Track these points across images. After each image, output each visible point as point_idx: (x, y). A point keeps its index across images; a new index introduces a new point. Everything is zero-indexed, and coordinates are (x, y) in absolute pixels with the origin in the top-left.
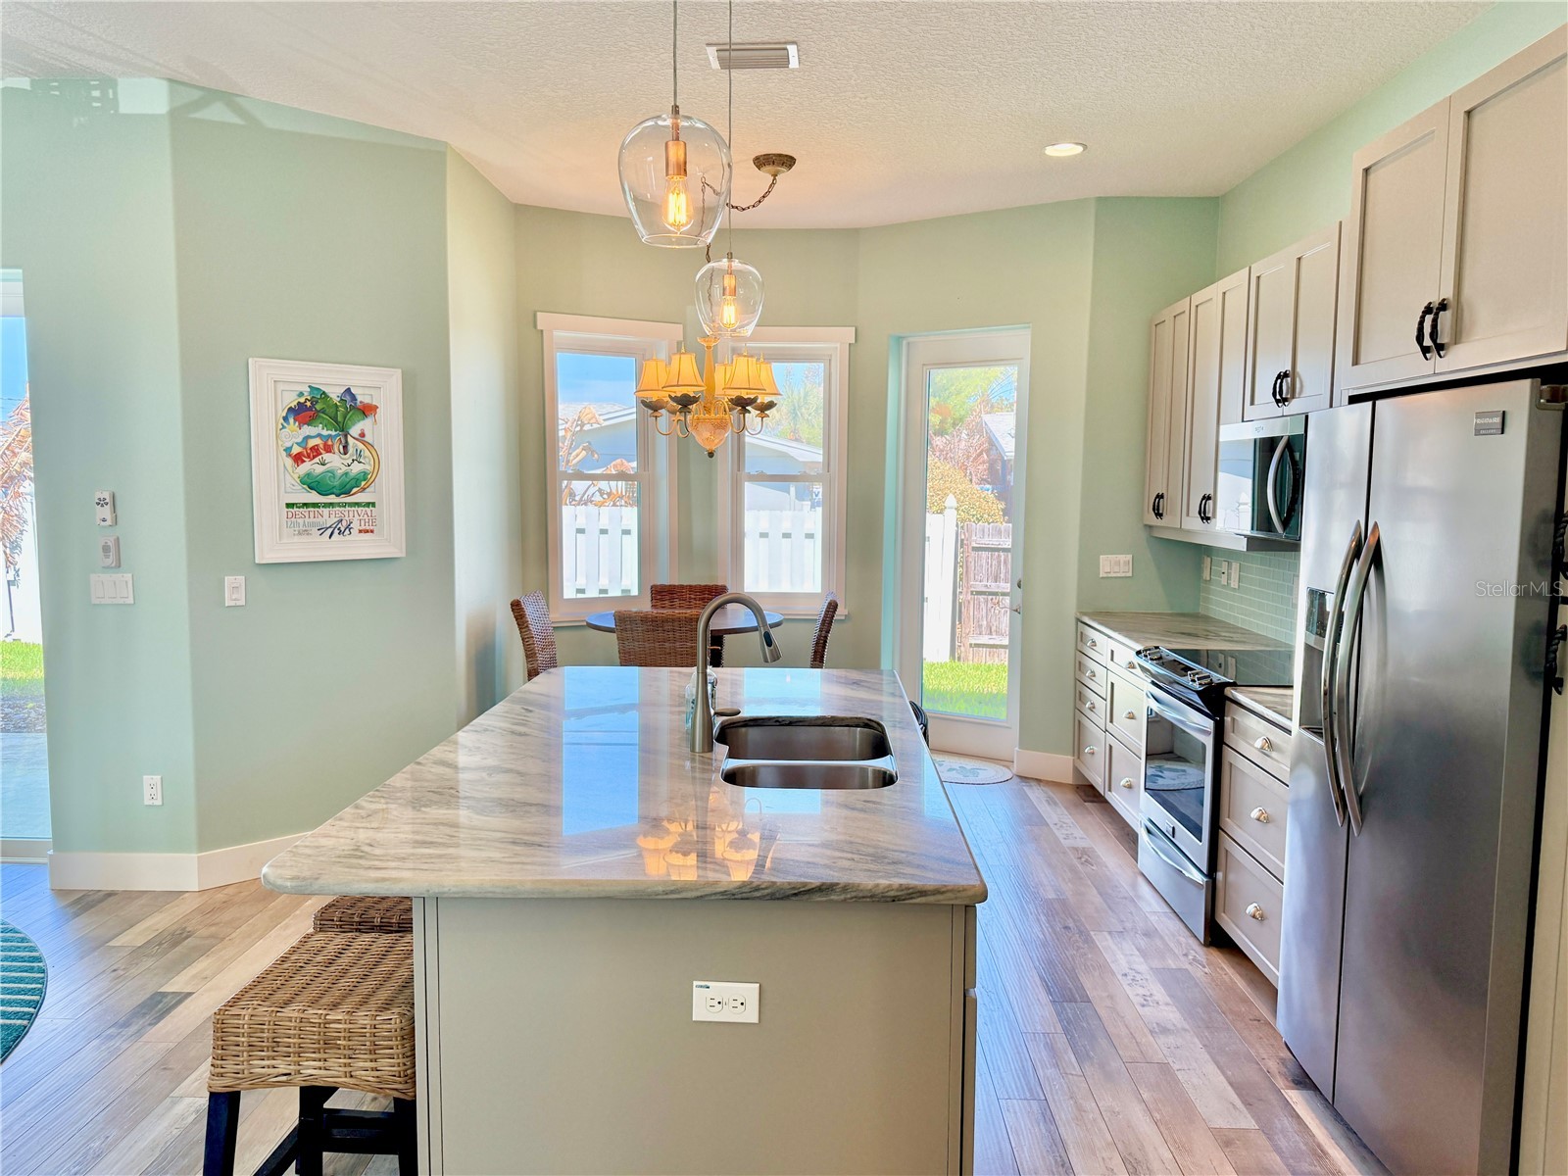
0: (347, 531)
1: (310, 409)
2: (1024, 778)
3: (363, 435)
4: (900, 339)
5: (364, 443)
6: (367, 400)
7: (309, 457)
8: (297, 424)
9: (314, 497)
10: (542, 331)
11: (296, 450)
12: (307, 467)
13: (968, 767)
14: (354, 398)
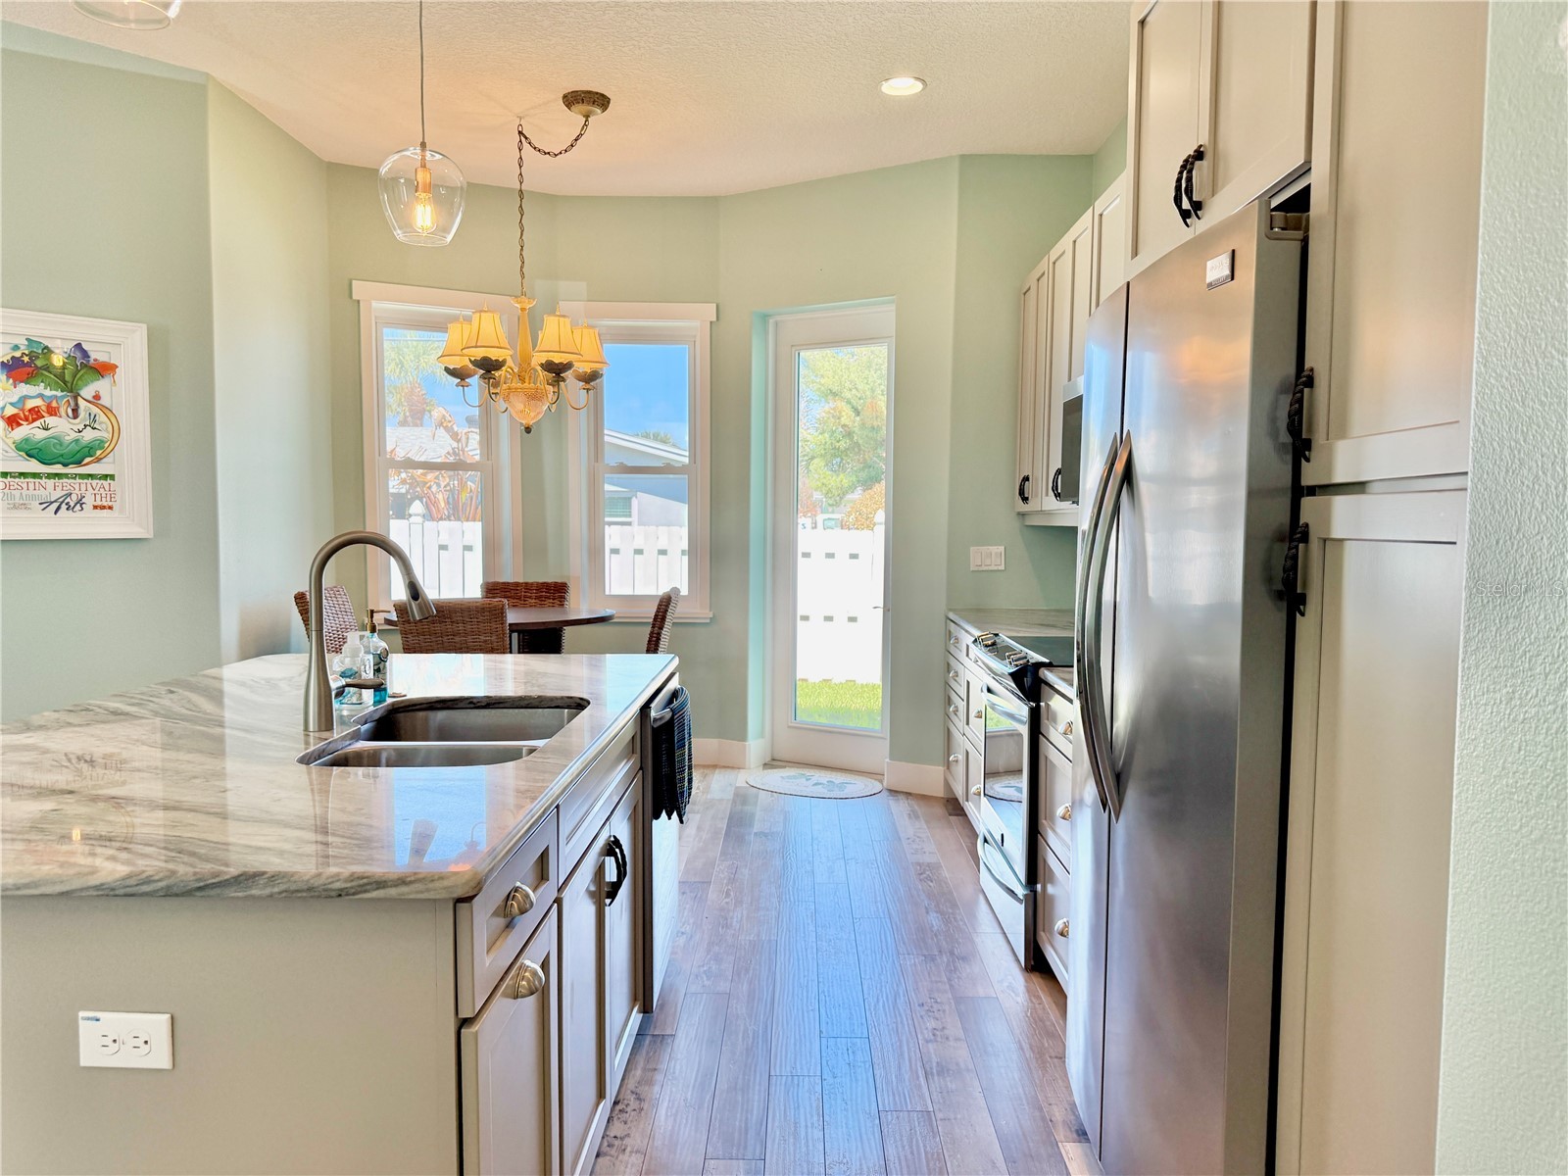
0: (78, 507)
1: (28, 365)
2: (893, 792)
3: (97, 397)
4: (765, 318)
5: (102, 408)
6: (102, 358)
7: (26, 419)
8: (11, 381)
9: (34, 466)
10: (358, 301)
11: (10, 411)
12: (23, 431)
13: (837, 782)
14: (85, 354)
